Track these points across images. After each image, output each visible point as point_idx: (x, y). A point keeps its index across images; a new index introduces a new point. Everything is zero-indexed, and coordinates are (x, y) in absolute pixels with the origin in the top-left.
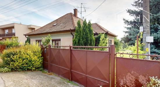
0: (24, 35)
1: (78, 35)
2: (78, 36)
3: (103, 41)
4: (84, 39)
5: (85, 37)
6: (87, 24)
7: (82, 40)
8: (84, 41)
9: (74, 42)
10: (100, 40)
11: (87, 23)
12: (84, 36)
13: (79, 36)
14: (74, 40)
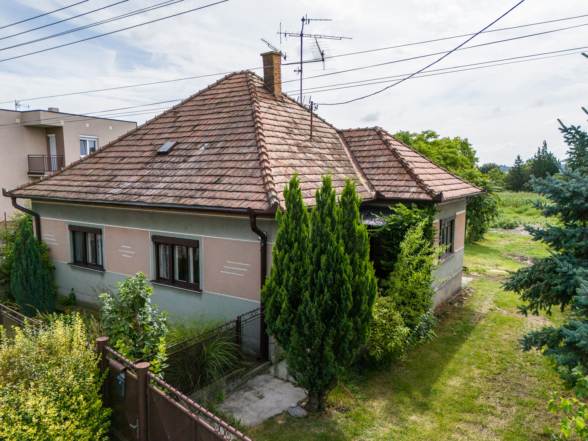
0: (5, 194)
1: (291, 260)
2: (292, 266)
3: (419, 257)
4: (322, 292)
5: (325, 278)
6: (337, 208)
7: (312, 297)
8: (320, 305)
9: (271, 300)
10: (399, 251)
11: (338, 198)
12: (321, 274)
13: (296, 270)
14: (269, 287)
